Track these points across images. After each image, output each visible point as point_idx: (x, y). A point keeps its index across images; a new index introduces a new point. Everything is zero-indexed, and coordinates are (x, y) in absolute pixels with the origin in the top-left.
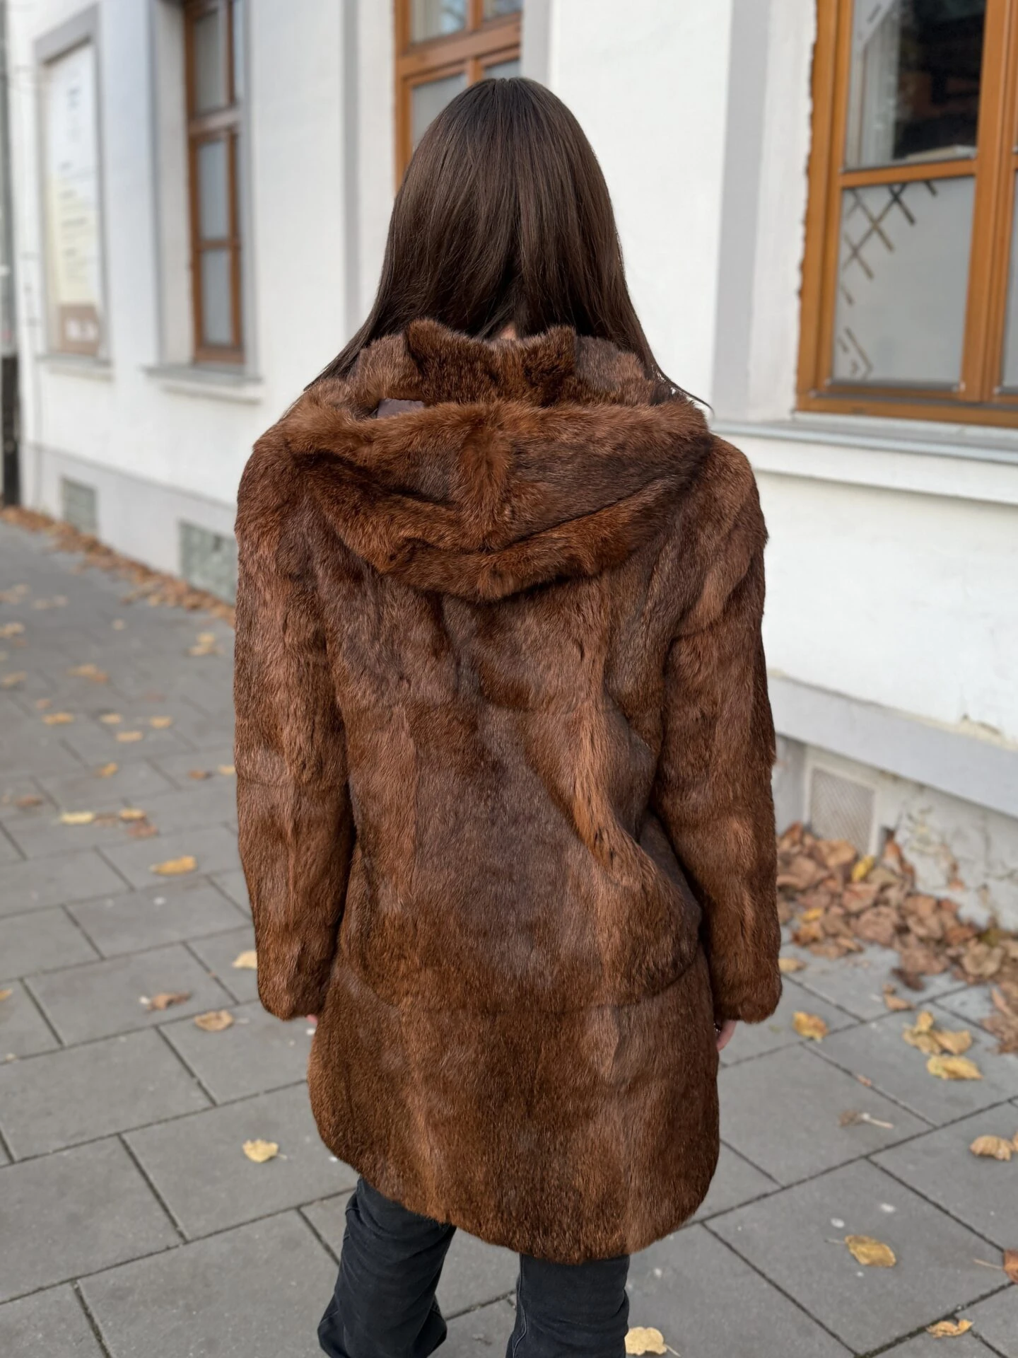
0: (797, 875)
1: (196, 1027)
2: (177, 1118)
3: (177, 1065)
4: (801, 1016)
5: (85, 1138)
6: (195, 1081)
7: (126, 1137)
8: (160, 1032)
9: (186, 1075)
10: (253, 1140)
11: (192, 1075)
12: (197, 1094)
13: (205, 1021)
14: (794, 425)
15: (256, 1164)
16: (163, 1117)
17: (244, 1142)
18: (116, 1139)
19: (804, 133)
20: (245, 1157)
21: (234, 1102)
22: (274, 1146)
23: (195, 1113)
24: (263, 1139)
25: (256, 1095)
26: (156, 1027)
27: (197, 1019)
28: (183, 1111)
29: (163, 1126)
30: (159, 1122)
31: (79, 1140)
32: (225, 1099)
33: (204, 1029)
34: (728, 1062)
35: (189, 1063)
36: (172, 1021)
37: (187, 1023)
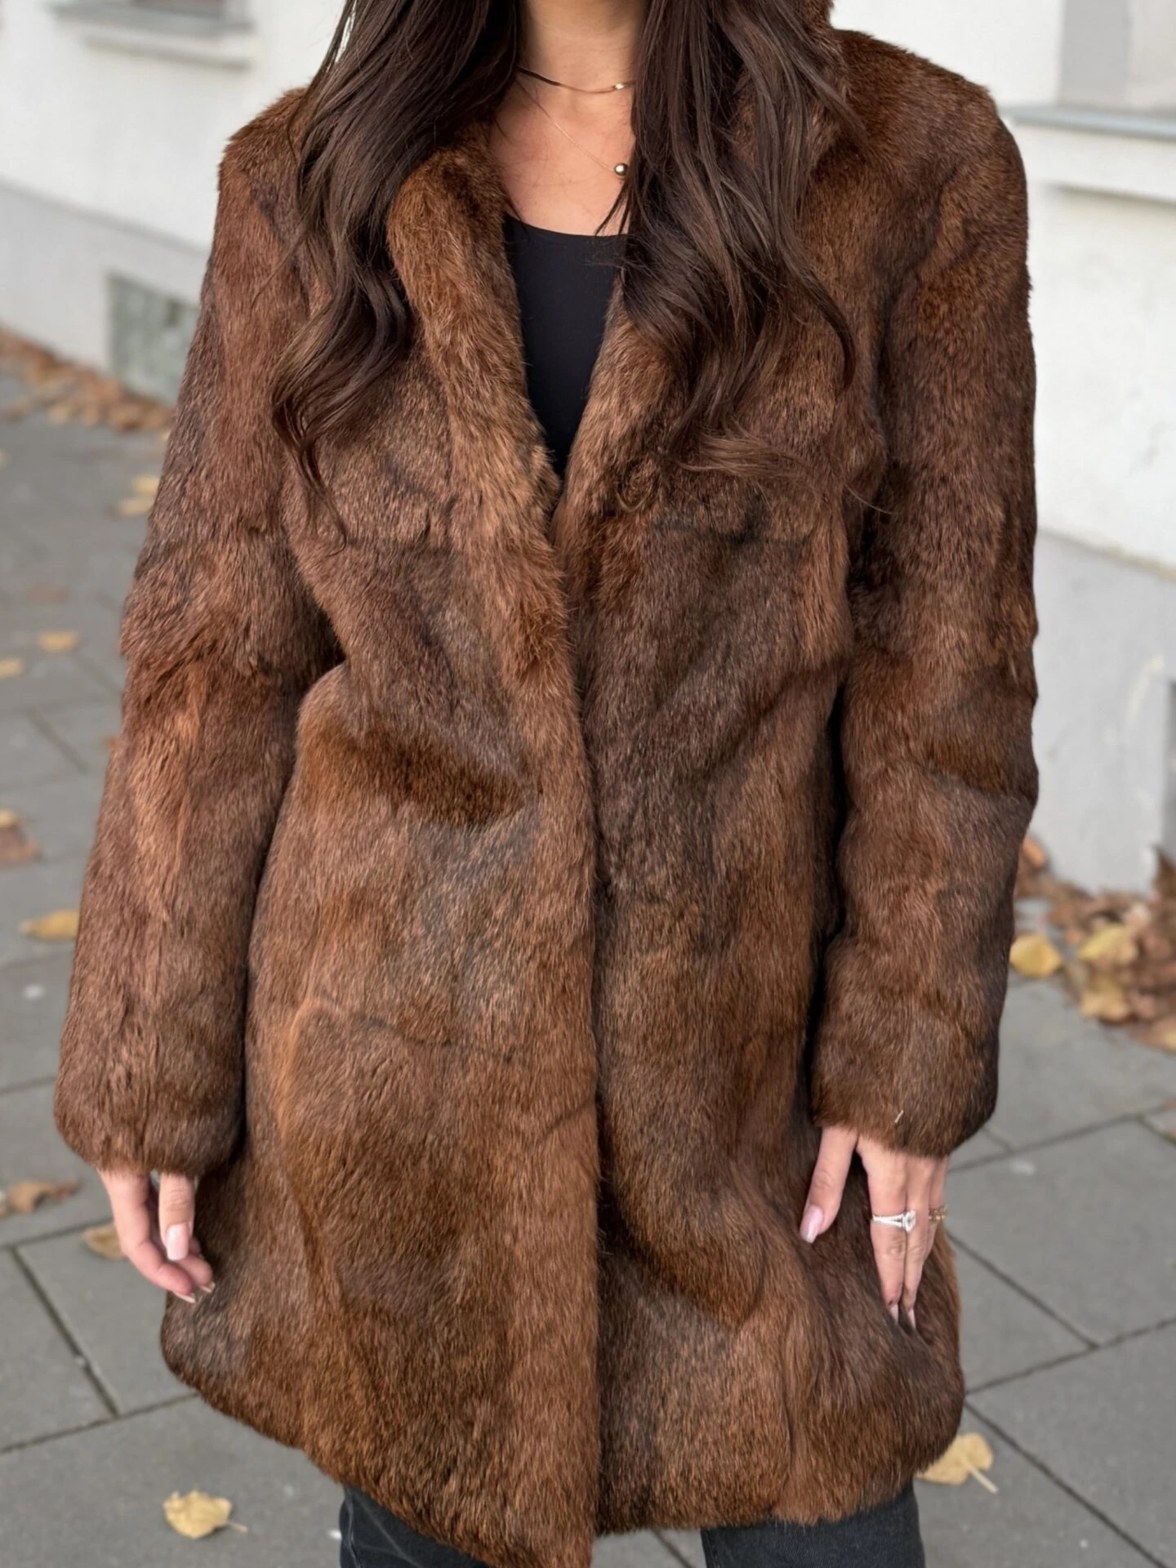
1: (86, 1249)
2: (41, 1440)
6: (80, 1362)
8: (18, 1260)
9: (63, 1349)
10: (184, 1493)
11: (76, 1351)
12: (84, 1390)
15: (186, 1541)
16: (16, 1438)
17: (167, 1495)
20: (169, 1527)
21: (150, 1409)
22: (224, 1505)
23: (79, 1430)
24: (202, 1490)
26: (13, 1250)
27: (89, 1235)
28: (52, 1426)
29: (15, 1457)
32: (134, 1403)
33: (101, 1257)
34: (1100, 1338)
35: (71, 1326)
36: (45, 1237)
37: (71, 1243)
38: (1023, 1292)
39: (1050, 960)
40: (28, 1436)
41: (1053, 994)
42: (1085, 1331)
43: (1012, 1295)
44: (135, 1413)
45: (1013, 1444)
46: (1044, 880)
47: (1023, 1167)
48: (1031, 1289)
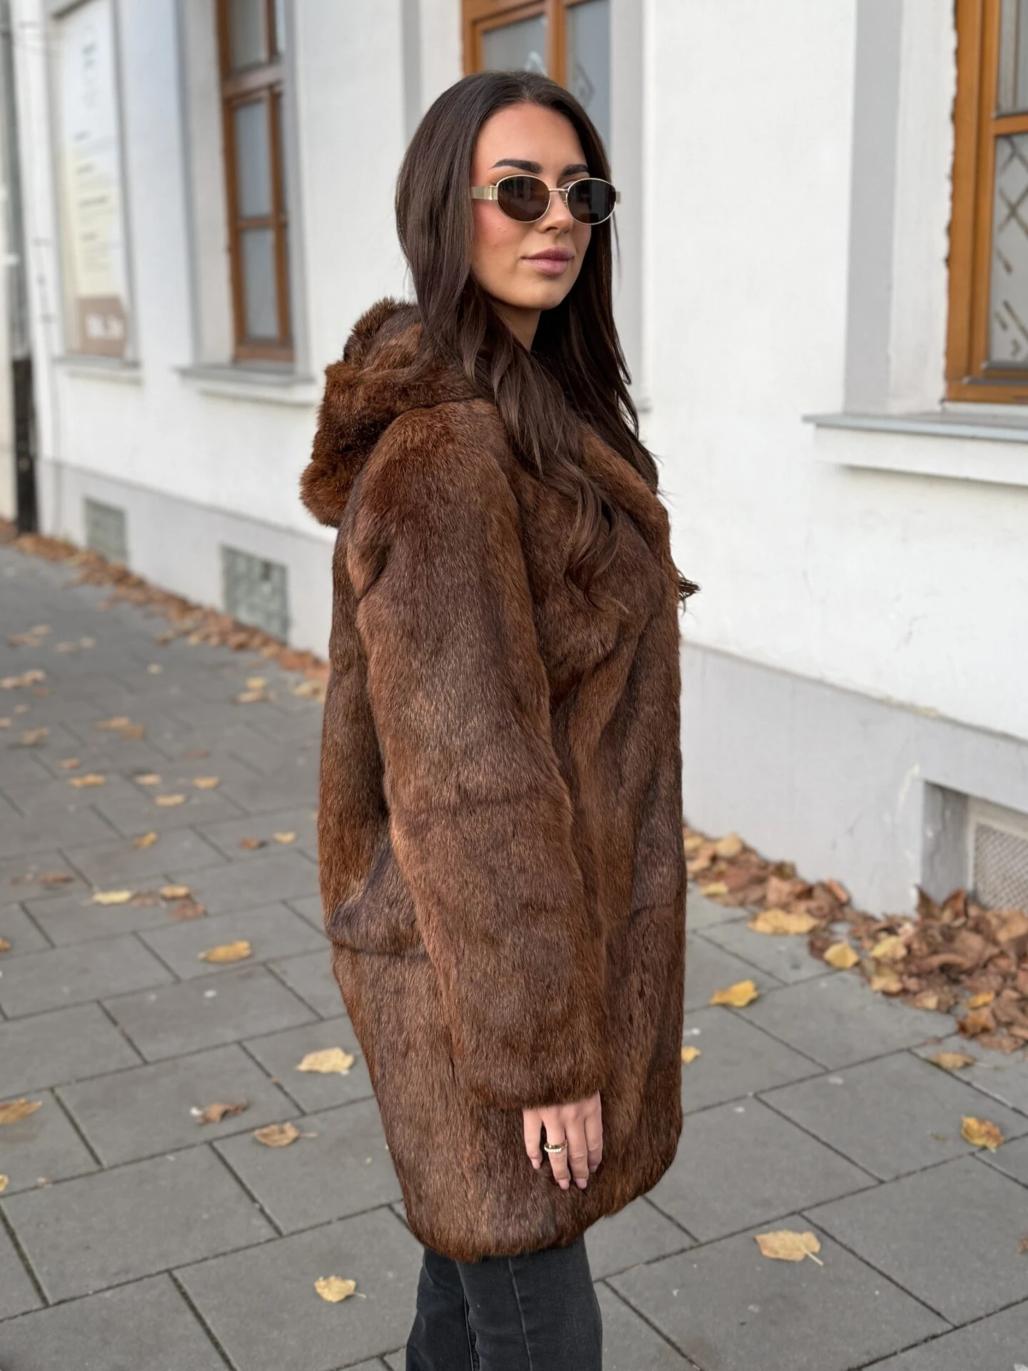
0: (963, 954)
1: (257, 1142)
2: (236, 1250)
3: (236, 1188)
4: (972, 1122)
5: (131, 1277)
6: (257, 1206)
7: (177, 1274)
8: (214, 1150)
9: (246, 1199)
10: (326, 1278)
11: (254, 1200)
12: (259, 1222)
13: (265, 1136)
14: (944, 418)
15: (329, 1304)
16: (221, 1250)
17: (317, 1279)
18: (166, 1276)
19: (949, 72)
20: (318, 1297)
21: (303, 1231)
22: (351, 1284)
23: (259, 1244)
24: (337, 1275)
25: (329, 1223)
26: (210, 1144)
27: (257, 1132)
28: (243, 1243)
29: (221, 1259)
30: (216, 1256)
31: (124, 1279)
32: (292, 1228)
33: (265, 1145)
34: (886, 1178)
35: (249, 1186)
36: (229, 1136)
37: (246, 1138)
38: (837, 1152)
39: (852, 958)
40: (229, 1248)
41: (854, 979)
42: (876, 1174)
43: (831, 1153)
44: (293, 1234)
45: (833, 1238)
46: (847, 910)
47: (836, 1080)
48: (844, 1151)
